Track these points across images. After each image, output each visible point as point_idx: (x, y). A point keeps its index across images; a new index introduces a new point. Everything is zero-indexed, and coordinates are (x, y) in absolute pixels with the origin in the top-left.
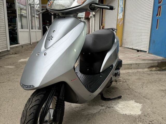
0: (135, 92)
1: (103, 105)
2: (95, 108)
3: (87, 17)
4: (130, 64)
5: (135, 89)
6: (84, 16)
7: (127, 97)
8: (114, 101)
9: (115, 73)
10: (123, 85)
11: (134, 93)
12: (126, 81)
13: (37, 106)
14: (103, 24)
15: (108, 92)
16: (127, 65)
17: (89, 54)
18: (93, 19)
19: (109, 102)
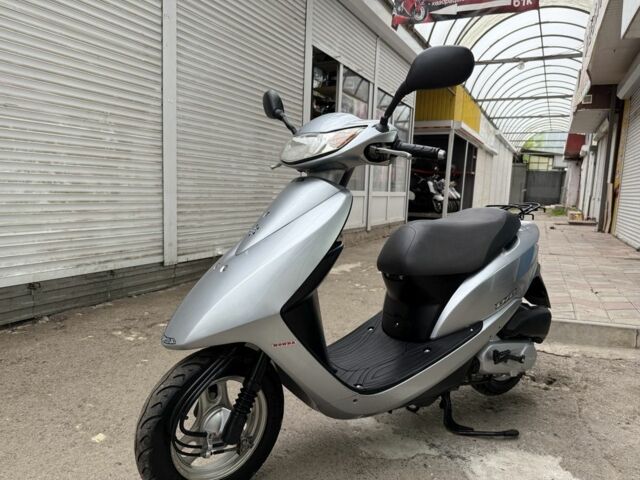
0: (590, 432)
1: (438, 443)
3: (572, 152)
4: (633, 330)
5: (594, 421)
6: (563, 151)
7: (543, 441)
8: (484, 441)
9: (496, 352)
10: (561, 398)
11: (582, 434)
12: (586, 387)
14: (617, 177)
15: (491, 408)
19: (463, 441)
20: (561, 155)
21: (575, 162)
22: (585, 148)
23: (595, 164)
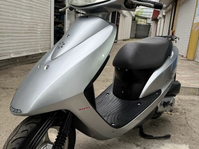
0: (194, 132)
1: (139, 144)
2: (127, 146)
3: (154, 17)
4: (197, 88)
5: (194, 127)
6: (151, 17)
7: (179, 138)
8: (158, 141)
9: (164, 102)
10: (178, 118)
11: (192, 133)
12: (185, 113)
13: (23, 139)
14: (174, 28)
15: (154, 125)
16: (192, 89)
17: (127, 70)
18: (163, 20)
19: (150, 142)
20: (150, 18)
21: (155, 21)
22: (160, 16)
23: (164, 22)
